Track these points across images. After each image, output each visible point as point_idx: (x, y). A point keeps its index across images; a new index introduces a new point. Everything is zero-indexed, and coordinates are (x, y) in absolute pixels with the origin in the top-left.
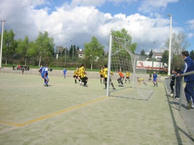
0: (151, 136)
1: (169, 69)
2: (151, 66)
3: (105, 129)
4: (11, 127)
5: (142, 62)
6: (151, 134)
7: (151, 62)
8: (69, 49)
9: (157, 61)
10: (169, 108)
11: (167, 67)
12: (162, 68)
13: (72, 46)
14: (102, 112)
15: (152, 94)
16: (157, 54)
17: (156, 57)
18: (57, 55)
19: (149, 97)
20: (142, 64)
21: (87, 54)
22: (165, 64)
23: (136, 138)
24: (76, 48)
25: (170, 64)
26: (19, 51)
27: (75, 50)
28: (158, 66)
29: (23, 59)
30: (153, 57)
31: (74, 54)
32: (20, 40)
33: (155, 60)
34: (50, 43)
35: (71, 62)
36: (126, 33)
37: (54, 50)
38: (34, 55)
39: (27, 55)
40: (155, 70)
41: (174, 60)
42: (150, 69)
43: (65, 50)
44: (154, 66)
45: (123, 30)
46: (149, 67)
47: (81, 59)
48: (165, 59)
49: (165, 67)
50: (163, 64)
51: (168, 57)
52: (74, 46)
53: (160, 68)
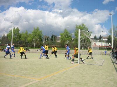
0: (108, 83)
1: (112, 47)
3: (84, 80)
4: (36, 80)
5: (95, 43)
6: (108, 82)
7: (101, 43)
8: (51, 37)
11: (111, 45)
12: (108, 46)
13: (52, 35)
14: (79, 72)
15: (104, 62)
16: (104, 38)
17: (104, 40)
18: (44, 41)
19: (103, 64)
20: (95, 44)
21: (62, 40)
22: (109, 43)
23: (101, 84)
24: (55, 36)
25: (112, 44)
26: (23, 39)
27: (54, 37)
28: (105, 45)
30: (101, 39)
31: (54, 40)
33: (103, 41)
35: (53, 44)
36: (85, 26)
40: (103, 47)
42: (100, 47)
43: (48, 37)
44: (103, 45)
46: (100, 46)
47: (58, 42)
48: (109, 40)
49: (109, 45)
50: (109, 44)
52: (54, 35)
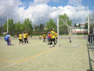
0: (77, 64)
1: (89, 32)
2: (80, 31)
5: (75, 29)
6: (78, 63)
7: (80, 29)
8: (39, 26)
9: (83, 28)
10: (88, 51)
11: (88, 31)
12: (85, 32)
13: (41, 24)
16: (82, 25)
17: (82, 26)
18: (34, 29)
21: (48, 28)
22: (86, 29)
24: (43, 25)
25: (89, 29)
26: (16, 28)
28: (83, 31)
29: (18, 32)
30: (80, 26)
31: (42, 28)
32: (16, 23)
33: (81, 28)
34: (30, 23)
35: (41, 32)
36: (66, 15)
37: (32, 27)
38: (23, 30)
39: (20, 30)
40: (81, 33)
41: (91, 27)
42: (79, 33)
43: (37, 26)
44: (81, 31)
45: (65, 14)
46: (79, 32)
47: (45, 30)
49: (86, 31)
50: (86, 30)
51: (88, 26)
52: (42, 24)
53: (84, 32)
